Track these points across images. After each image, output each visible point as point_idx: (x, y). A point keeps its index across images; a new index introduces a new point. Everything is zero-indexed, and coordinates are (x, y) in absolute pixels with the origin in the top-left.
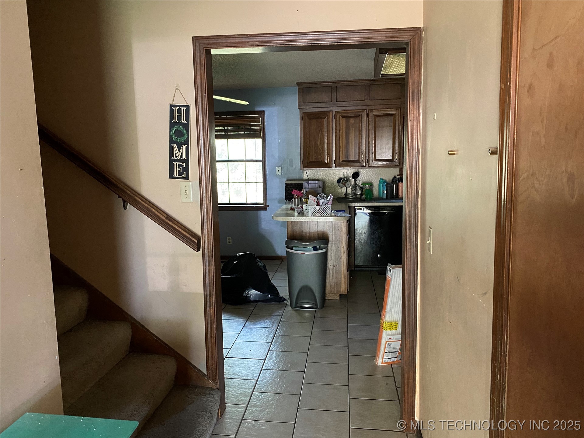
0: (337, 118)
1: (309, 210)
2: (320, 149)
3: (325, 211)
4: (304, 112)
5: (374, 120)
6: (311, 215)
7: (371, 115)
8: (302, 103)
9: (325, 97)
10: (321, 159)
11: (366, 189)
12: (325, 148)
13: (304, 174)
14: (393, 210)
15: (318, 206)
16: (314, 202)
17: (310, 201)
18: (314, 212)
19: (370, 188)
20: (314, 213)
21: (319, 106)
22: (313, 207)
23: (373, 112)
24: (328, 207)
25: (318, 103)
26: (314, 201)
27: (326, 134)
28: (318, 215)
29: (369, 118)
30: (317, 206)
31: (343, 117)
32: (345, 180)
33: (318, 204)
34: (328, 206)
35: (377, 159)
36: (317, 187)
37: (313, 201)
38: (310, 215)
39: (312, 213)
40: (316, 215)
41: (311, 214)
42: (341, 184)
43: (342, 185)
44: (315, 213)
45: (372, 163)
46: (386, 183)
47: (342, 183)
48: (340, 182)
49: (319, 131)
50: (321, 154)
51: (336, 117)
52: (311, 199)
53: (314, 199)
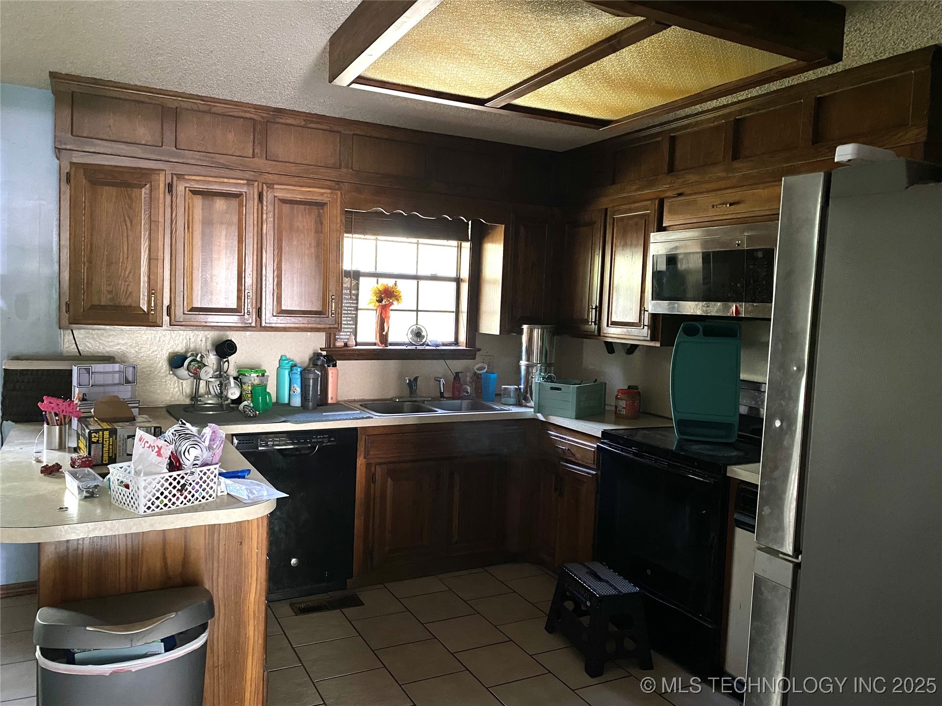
0: (179, 193)
1: (141, 488)
2: (127, 272)
3: (197, 487)
4: (75, 160)
5: (276, 211)
6: (149, 508)
7: (270, 196)
8: (71, 136)
9: (144, 131)
10: (130, 300)
11: (253, 386)
12: (142, 269)
13: (66, 340)
14: (332, 439)
15: (175, 474)
16: (160, 459)
17: (141, 455)
18: (158, 494)
19: (261, 380)
20: (158, 498)
21: (123, 152)
22: (158, 477)
23: (275, 190)
24: (208, 473)
25: (116, 141)
26: (159, 454)
27: (145, 232)
28: (174, 504)
29: (265, 203)
30: (171, 474)
31: (195, 192)
32: (197, 361)
33: (174, 464)
34: (208, 467)
35: (283, 308)
36: (117, 381)
37: (154, 454)
38: (142, 509)
39: (153, 499)
40: (166, 505)
41: (149, 504)
42: (183, 372)
43: (187, 372)
44: (162, 498)
45: (268, 317)
46: (299, 370)
47: (188, 369)
48: (183, 365)
49: (125, 221)
50: (128, 285)
51: (174, 189)
52: (147, 445)
53: (157, 446)
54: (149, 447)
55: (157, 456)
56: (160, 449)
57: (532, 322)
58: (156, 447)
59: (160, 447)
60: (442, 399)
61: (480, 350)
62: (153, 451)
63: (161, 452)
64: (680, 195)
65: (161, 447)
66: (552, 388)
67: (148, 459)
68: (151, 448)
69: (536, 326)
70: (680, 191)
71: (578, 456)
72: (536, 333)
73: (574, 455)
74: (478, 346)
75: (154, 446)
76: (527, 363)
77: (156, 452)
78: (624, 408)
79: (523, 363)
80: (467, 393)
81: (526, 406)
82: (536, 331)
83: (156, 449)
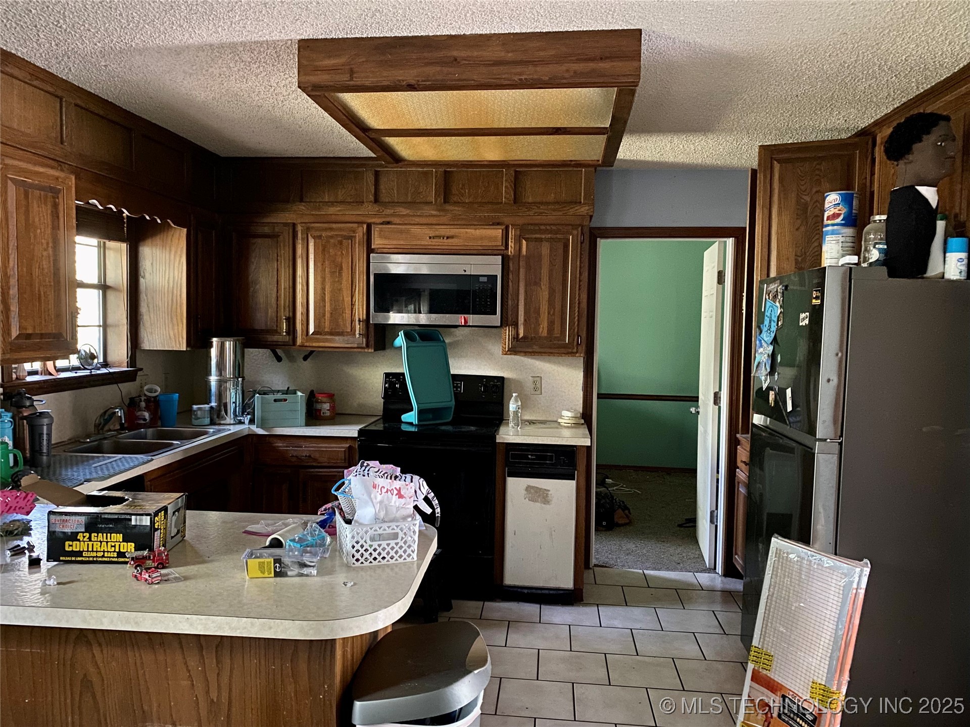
17: (381, 502)
52: (384, 490)
53: (395, 488)
54: (387, 492)
55: (399, 498)
56: (399, 491)
57: (223, 334)
58: (395, 490)
59: (398, 488)
60: (123, 432)
61: (141, 369)
62: (392, 495)
63: (402, 493)
64: (388, 223)
65: (400, 488)
66: (275, 401)
67: (391, 504)
68: (389, 492)
69: (229, 339)
70: (388, 219)
71: (321, 459)
72: (229, 345)
73: (315, 460)
74: (139, 365)
75: (392, 489)
76: (218, 378)
77: (396, 495)
78: (328, 410)
79: (213, 379)
80: (145, 420)
81: (220, 424)
82: (227, 343)
83: (396, 492)
